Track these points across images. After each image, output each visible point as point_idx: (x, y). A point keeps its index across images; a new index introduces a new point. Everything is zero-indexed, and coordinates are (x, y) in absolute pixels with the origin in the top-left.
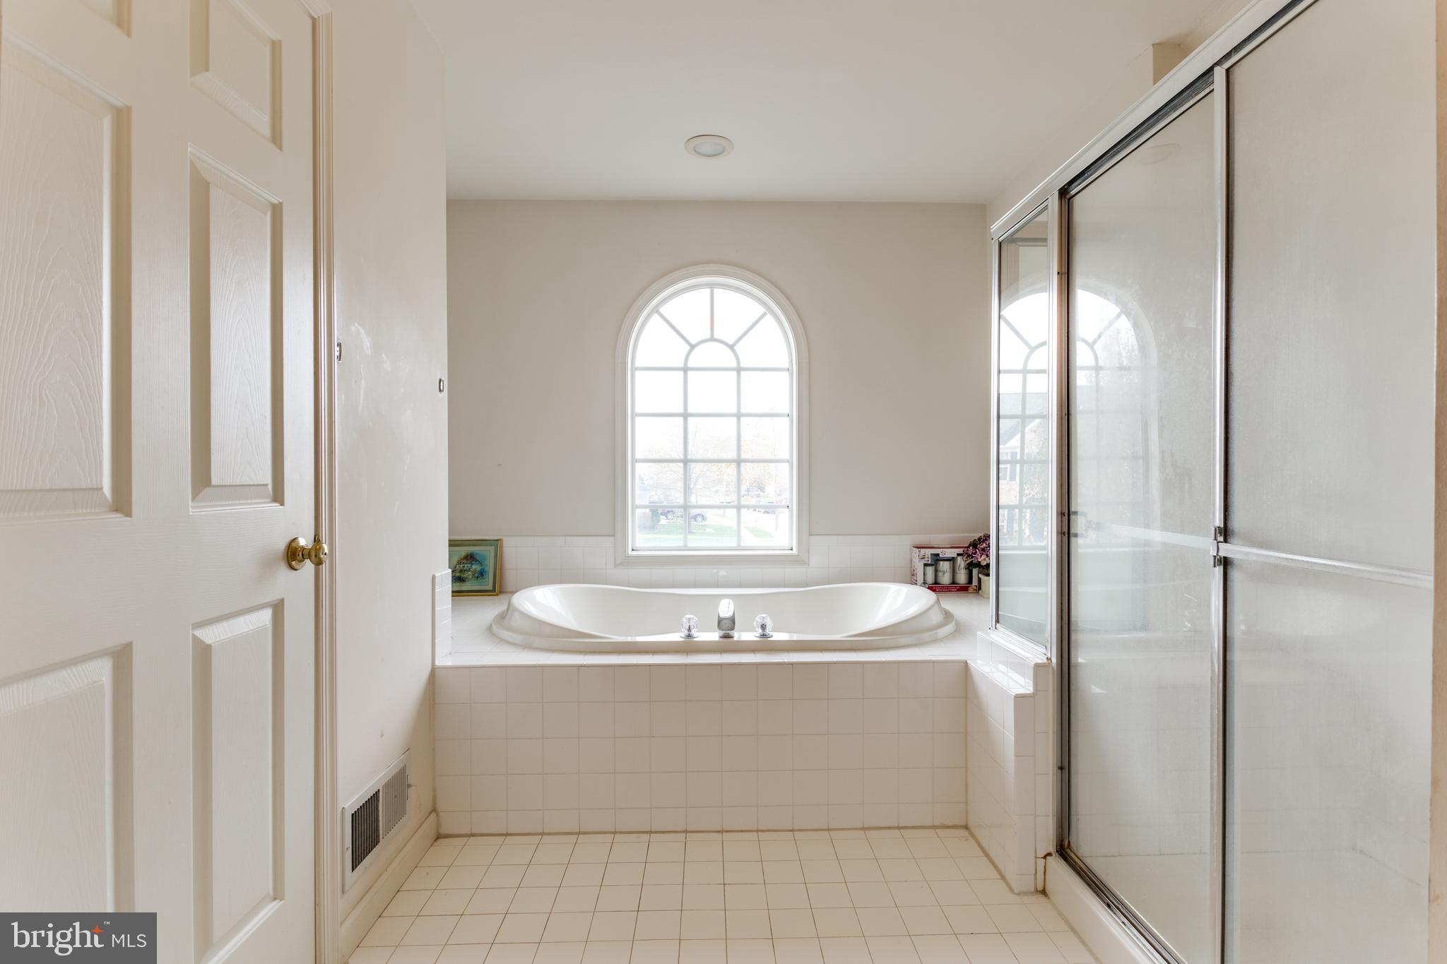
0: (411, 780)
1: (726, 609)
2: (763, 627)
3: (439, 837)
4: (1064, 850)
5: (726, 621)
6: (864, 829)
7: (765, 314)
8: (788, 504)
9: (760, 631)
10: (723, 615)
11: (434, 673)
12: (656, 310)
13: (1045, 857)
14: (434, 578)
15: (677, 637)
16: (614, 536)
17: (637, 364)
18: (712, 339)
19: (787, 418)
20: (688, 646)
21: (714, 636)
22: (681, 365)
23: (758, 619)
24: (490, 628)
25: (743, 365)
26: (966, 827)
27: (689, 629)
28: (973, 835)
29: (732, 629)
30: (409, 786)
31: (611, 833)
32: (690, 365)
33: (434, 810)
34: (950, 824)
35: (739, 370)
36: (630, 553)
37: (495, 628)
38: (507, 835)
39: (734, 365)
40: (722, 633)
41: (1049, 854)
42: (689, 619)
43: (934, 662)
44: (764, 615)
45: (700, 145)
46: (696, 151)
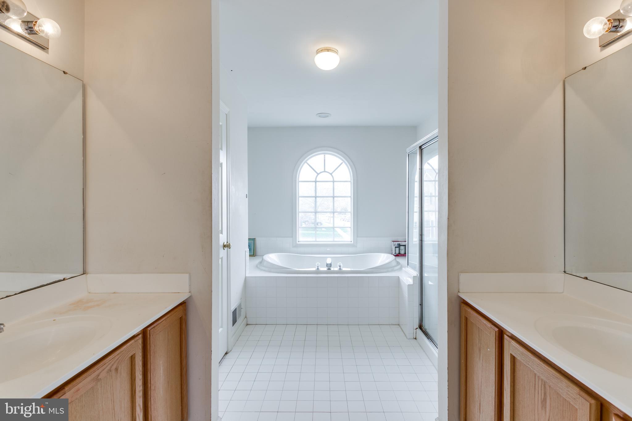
0: (242, 307)
1: (329, 261)
2: (340, 266)
3: (247, 325)
4: (421, 327)
5: (329, 265)
6: (369, 325)
7: (342, 163)
8: (350, 226)
9: (339, 268)
10: (328, 263)
11: (246, 277)
12: (306, 162)
13: (416, 329)
14: (245, 251)
15: (314, 269)
16: (292, 237)
17: (300, 180)
18: (325, 171)
19: (350, 198)
20: (318, 272)
21: (325, 269)
22: (314, 180)
23: (338, 264)
24: (257, 266)
25: (335, 180)
26: (399, 325)
27: (318, 267)
28: (400, 327)
29: (331, 267)
31: (296, 325)
32: (317, 180)
33: (246, 317)
34: (395, 324)
35: (334, 182)
36: (298, 243)
38: (266, 325)
39: (332, 180)
40: (328, 268)
41: (417, 328)
42: (318, 264)
43: (389, 277)
44: (340, 263)
45: (321, 115)
46: (319, 116)
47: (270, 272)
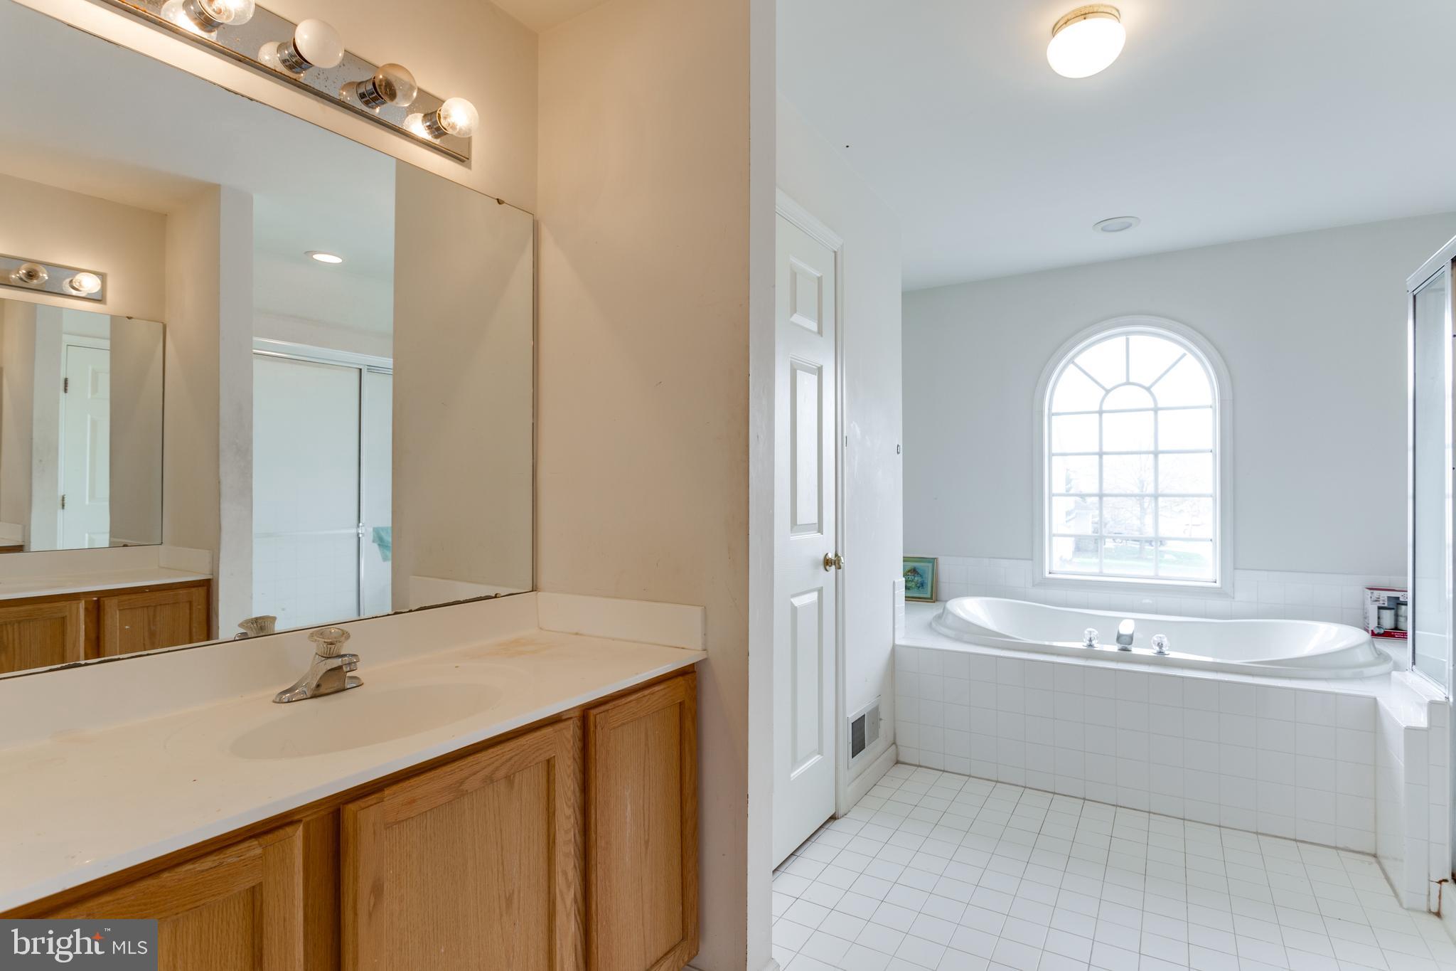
0: (882, 716)
1: (1126, 628)
2: (1160, 645)
3: (898, 762)
5: (1124, 637)
7: (1185, 355)
8: (1211, 537)
9: (1158, 649)
10: (1122, 632)
11: (894, 650)
12: (1072, 361)
13: (1441, 882)
14: (894, 582)
15: (1081, 645)
16: (1032, 560)
17: (1054, 411)
18: (1128, 383)
19: (1211, 454)
20: (1090, 653)
21: (1114, 648)
22: (1097, 409)
23: (1156, 638)
24: (930, 625)
25: (1160, 405)
26: (1374, 856)
27: (1090, 640)
28: (1378, 862)
29: (1131, 643)
30: (881, 719)
31: (1023, 787)
32: (1105, 408)
33: (894, 743)
34: (1359, 849)
35: (1156, 410)
36: (1047, 575)
37: (934, 625)
38: (944, 771)
39: (1152, 406)
40: (1121, 646)
42: (1090, 632)
43: (1336, 694)
44: (1160, 636)
45: (1108, 225)
46: (1104, 230)
47: (958, 639)
